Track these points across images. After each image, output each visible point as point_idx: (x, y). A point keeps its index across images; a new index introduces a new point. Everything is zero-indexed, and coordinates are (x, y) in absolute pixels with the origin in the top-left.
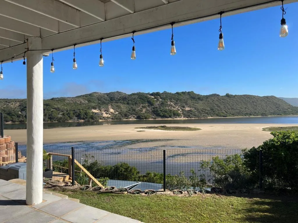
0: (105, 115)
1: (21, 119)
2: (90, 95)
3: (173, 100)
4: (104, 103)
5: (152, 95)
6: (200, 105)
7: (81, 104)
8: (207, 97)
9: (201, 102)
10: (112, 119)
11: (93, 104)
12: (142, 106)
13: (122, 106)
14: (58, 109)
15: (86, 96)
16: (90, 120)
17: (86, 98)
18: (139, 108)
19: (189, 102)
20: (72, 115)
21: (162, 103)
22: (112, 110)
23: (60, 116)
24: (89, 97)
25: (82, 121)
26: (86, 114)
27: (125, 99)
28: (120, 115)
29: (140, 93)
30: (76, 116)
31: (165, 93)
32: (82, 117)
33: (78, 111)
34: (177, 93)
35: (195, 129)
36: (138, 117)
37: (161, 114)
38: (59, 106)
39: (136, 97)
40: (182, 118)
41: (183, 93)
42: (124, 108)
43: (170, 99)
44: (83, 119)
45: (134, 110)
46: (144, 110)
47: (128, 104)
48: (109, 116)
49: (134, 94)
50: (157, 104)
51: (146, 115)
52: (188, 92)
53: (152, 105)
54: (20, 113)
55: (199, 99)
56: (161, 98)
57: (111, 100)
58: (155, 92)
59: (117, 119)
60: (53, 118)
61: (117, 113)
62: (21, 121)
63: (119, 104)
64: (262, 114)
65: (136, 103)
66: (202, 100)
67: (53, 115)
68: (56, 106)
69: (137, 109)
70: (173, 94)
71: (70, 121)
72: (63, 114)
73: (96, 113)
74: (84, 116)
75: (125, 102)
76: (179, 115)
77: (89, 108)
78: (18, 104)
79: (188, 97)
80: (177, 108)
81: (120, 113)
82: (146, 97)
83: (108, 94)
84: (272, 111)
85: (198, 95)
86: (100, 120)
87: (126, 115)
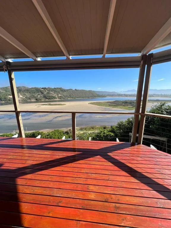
2: (6, 88)
5: (42, 88)
6: (65, 94)
8: (68, 90)
9: (65, 92)
10: (22, 100)
11: (9, 93)
12: (38, 94)
13: (27, 94)
15: (4, 88)
16: (8, 101)
17: (4, 89)
18: (36, 95)
19: (61, 92)
21: (48, 93)
22: (21, 96)
25: (4, 102)
27: (28, 90)
29: (36, 87)
31: (49, 88)
34: (55, 88)
35: (64, 105)
36: (36, 100)
37: (48, 98)
39: (34, 89)
40: (58, 99)
41: (58, 88)
42: (28, 95)
43: (52, 91)
44: (4, 101)
45: (34, 96)
46: (39, 96)
47: (30, 93)
48: (20, 99)
49: (33, 88)
50: (45, 93)
51: (40, 98)
53: (43, 94)
55: (64, 91)
56: (47, 90)
57: (20, 91)
58: (44, 87)
59: (25, 100)
61: (24, 97)
63: (25, 93)
64: (88, 97)
65: (34, 93)
66: (66, 92)
69: (35, 96)
70: (53, 89)
73: (11, 98)
74: (4, 99)
75: (28, 92)
76: (56, 98)
77: (6, 95)
79: (59, 90)
80: (55, 95)
81: (26, 98)
82: (39, 90)
84: (91, 96)
85: (64, 89)
87: (29, 99)
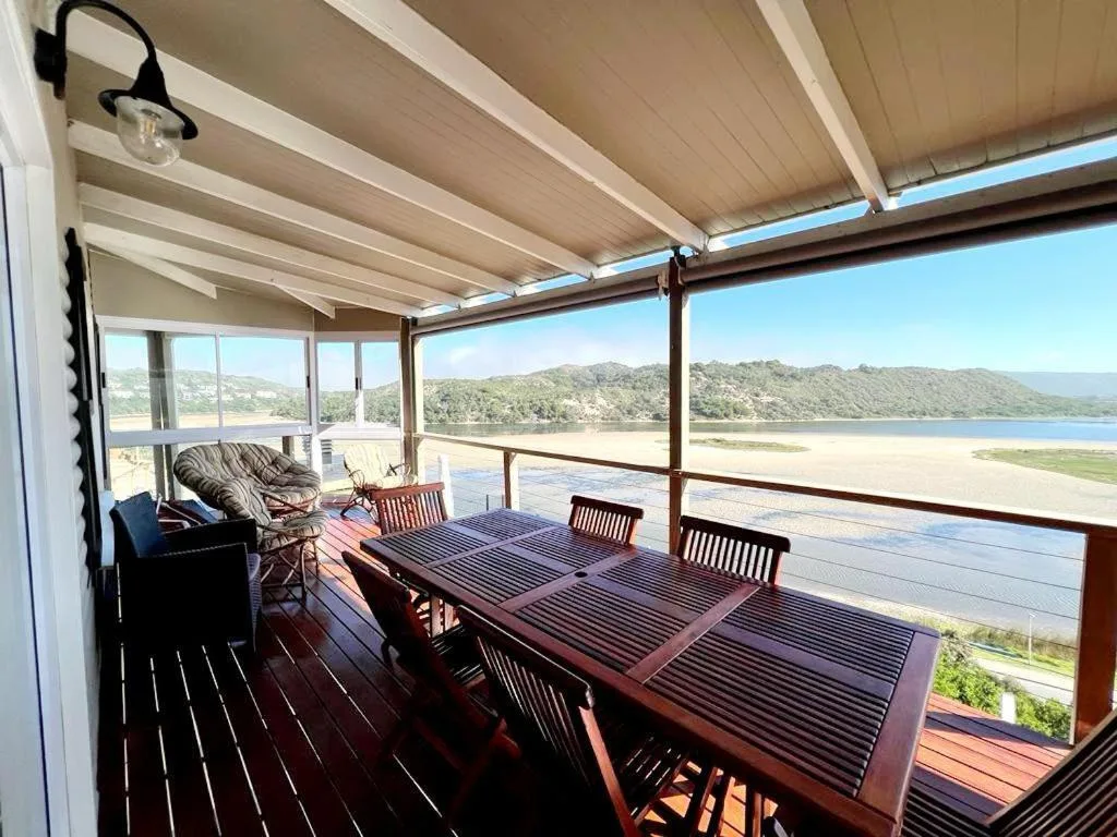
0: (588, 411)
1: (441, 416)
2: (558, 370)
3: (732, 380)
4: (584, 386)
6: (796, 390)
7: (542, 387)
9: (797, 384)
10: (603, 419)
11: (566, 389)
13: (622, 393)
14: (502, 399)
15: (551, 372)
16: (561, 419)
17: (550, 376)
19: (771, 383)
20: (527, 410)
21: (709, 387)
22: (601, 401)
23: (506, 411)
24: (555, 375)
25: (546, 421)
26: (553, 408)
27: (627, 378)
28: (618, 411)
29: (658, 365)
30: (535, 413)
31: (715, 364)
32: (546, 414)
33: (538, 403)
34: (742, 365)
37: (706, 410)
38: (505, 393)
39: (652, 373)
40: (755, 420)
41: (757, 364)
42: (626, 396)
43: (727, 377)
44: (548, 418)
47: (634, 388)
48: (598, 413)
52: (768, 363)
54: (439, 405)
55: (793, 376)
56: (706, 375)
59: (611, 420)
60: (495, 415)
61: (612, 407)
62: (441, 421)
63: (616, 388)
64: (955, 414)
65: (651, 387)
66: (799, 380)
67: (494, 410)
68: (499, 394)
70: (731, 367)
71: (524, 422)
72: (512, 408)
73: (571, 407)
74: (549, 412)
75: (628, 384)
76: (744, 413)
77: (557, 397)
78: (435, 389)
79: (767, 372)
80: (740, 397)
81: (618, 407)
83: (591, 368)
84: (983, 406)
85: (790, 368)
86: (579, 421)
87: (629, 412)
